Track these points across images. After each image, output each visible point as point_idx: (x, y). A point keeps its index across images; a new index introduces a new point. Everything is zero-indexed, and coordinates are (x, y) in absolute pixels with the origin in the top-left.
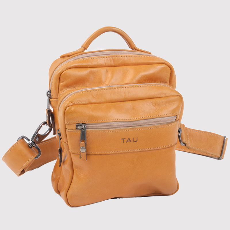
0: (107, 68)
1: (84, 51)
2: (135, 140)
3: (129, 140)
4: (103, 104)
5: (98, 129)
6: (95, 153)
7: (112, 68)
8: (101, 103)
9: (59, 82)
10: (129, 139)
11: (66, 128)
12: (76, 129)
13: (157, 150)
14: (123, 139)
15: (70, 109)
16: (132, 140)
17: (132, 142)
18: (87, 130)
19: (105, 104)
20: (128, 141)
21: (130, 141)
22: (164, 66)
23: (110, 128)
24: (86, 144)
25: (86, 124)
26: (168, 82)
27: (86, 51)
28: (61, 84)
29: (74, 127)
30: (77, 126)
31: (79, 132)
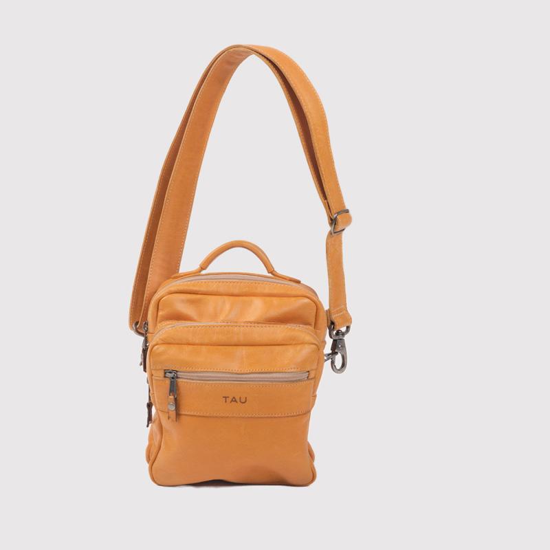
0: (226, 298)
1: (200, 272)
2: (243, 400)
3: (234, 400)
4: (204, 347)
5: (193, 380)
6: (186, 413)
7: (233, 297)
8: (202, 344)
9: (158, 311)
10: (234, 398)
11: (152, 375)
12: (165, 377)
13: (275, 417)
14: (226, 397)
15: (158, 348)
16: (238, 400)
17: (239, 403)
18: (179, 380)
19: (208, 347)
20: (232, 401)
21: (236, 401)
22: (306, 300)
23: (208, 380)
24: (176, 400)
25: (177, 371)
26: (313, 324)
27: (204, 272)
28: (160, 313)
29: (162, 374)
30: (165, 373)
31: (168, 382)
